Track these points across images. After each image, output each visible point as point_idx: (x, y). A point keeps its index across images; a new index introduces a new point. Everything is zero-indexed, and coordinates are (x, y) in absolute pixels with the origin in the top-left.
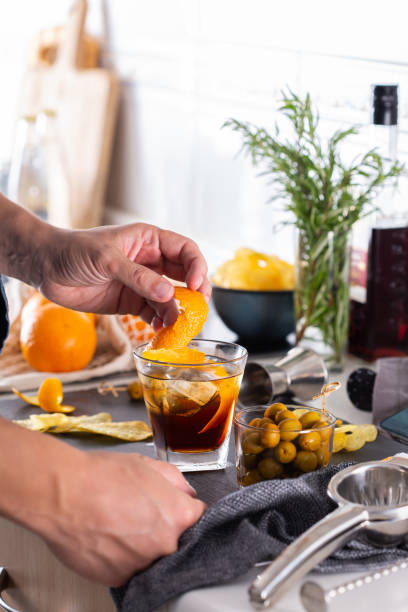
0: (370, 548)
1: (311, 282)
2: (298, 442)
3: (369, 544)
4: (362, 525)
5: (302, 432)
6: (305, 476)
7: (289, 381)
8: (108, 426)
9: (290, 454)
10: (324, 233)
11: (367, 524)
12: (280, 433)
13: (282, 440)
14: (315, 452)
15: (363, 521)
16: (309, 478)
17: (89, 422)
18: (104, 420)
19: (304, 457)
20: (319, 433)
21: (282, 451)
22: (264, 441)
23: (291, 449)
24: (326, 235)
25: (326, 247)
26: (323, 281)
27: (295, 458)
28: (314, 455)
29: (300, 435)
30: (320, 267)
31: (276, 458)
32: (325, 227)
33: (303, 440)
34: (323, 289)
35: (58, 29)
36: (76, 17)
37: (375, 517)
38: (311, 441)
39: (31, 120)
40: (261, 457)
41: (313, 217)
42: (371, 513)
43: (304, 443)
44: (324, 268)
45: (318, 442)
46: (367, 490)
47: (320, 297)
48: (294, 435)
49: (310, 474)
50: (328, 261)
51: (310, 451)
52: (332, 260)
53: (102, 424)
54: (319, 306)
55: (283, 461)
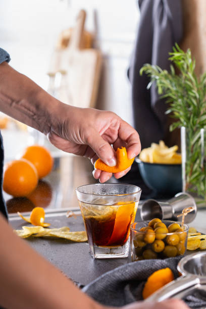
0: (202, 301)
1: (191, 157)
2: (166, 241)
3: (201, 298)
4: (196, 287)
5: (168, 234)
6: (167, 259)
7: (174, 212)
8: (66, 234)
9: (161, 247)
10: (198, 129)
11: (199, 286)
12: (155, 235)
13: (156, 239)
14: (176, 246)
15: (196, 284)
16: (169, 260)
17: (56, 231)
18: (65, 230)
19: (169, 249)
20: (179, 235)
21: (156, 245)
22: (145, 239)
23: (161, 244)
24: (199, 131)
25: (200, 138)
26: (198, 157)
27: (164, 250)
28: (175, 248)
29: (167, 236)
30: (196, 149)
31: (153, 250)
32: (198, 126)
33: (169, 238)
34: (198, 161)
35: (71, 29)
36: (80, 22)
37: (203, 282)
38: (173, 240)
39: (52, 75)
40: (144, 249)
41: (191, 120)
42: (201, 280)
43: (169, 241)
44: (198, 150)
45: (178, 241)
46: (203, 268)
47: (196, 166)
48: (163, 236)
49: (171, 258)
50: (201, 146)
51: (172, 246)
52: (203, 145)
53: (63, 232)
54: (196, 171)
55: (156, 251)
